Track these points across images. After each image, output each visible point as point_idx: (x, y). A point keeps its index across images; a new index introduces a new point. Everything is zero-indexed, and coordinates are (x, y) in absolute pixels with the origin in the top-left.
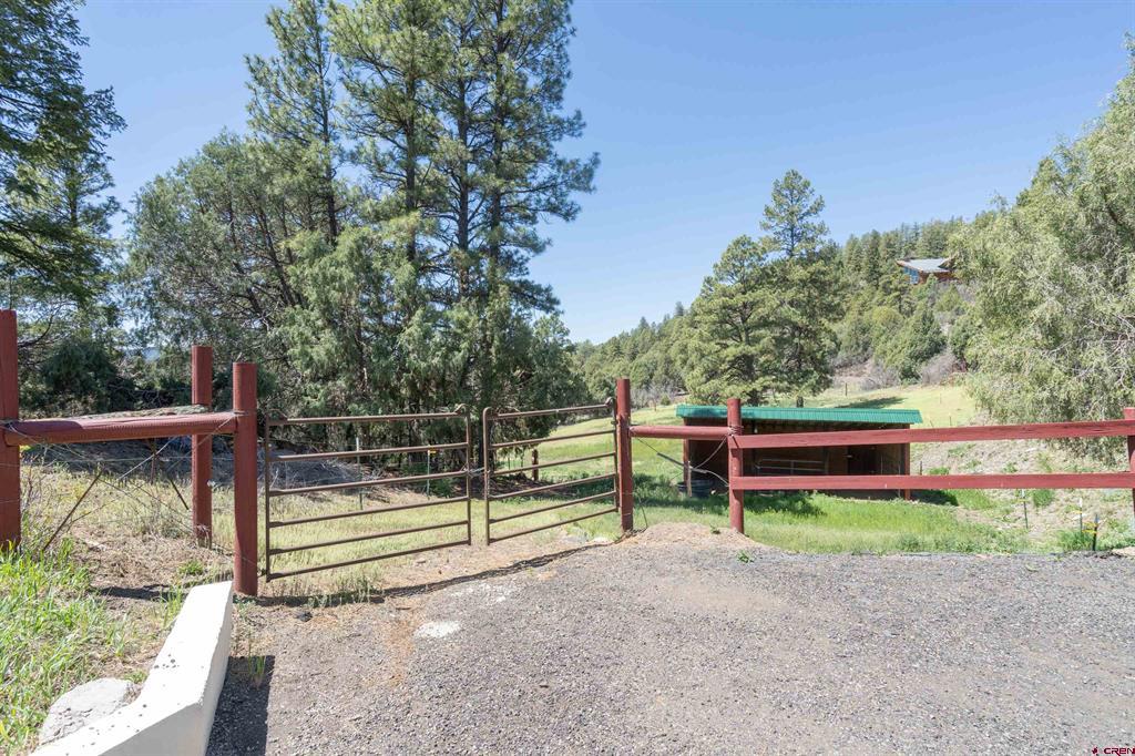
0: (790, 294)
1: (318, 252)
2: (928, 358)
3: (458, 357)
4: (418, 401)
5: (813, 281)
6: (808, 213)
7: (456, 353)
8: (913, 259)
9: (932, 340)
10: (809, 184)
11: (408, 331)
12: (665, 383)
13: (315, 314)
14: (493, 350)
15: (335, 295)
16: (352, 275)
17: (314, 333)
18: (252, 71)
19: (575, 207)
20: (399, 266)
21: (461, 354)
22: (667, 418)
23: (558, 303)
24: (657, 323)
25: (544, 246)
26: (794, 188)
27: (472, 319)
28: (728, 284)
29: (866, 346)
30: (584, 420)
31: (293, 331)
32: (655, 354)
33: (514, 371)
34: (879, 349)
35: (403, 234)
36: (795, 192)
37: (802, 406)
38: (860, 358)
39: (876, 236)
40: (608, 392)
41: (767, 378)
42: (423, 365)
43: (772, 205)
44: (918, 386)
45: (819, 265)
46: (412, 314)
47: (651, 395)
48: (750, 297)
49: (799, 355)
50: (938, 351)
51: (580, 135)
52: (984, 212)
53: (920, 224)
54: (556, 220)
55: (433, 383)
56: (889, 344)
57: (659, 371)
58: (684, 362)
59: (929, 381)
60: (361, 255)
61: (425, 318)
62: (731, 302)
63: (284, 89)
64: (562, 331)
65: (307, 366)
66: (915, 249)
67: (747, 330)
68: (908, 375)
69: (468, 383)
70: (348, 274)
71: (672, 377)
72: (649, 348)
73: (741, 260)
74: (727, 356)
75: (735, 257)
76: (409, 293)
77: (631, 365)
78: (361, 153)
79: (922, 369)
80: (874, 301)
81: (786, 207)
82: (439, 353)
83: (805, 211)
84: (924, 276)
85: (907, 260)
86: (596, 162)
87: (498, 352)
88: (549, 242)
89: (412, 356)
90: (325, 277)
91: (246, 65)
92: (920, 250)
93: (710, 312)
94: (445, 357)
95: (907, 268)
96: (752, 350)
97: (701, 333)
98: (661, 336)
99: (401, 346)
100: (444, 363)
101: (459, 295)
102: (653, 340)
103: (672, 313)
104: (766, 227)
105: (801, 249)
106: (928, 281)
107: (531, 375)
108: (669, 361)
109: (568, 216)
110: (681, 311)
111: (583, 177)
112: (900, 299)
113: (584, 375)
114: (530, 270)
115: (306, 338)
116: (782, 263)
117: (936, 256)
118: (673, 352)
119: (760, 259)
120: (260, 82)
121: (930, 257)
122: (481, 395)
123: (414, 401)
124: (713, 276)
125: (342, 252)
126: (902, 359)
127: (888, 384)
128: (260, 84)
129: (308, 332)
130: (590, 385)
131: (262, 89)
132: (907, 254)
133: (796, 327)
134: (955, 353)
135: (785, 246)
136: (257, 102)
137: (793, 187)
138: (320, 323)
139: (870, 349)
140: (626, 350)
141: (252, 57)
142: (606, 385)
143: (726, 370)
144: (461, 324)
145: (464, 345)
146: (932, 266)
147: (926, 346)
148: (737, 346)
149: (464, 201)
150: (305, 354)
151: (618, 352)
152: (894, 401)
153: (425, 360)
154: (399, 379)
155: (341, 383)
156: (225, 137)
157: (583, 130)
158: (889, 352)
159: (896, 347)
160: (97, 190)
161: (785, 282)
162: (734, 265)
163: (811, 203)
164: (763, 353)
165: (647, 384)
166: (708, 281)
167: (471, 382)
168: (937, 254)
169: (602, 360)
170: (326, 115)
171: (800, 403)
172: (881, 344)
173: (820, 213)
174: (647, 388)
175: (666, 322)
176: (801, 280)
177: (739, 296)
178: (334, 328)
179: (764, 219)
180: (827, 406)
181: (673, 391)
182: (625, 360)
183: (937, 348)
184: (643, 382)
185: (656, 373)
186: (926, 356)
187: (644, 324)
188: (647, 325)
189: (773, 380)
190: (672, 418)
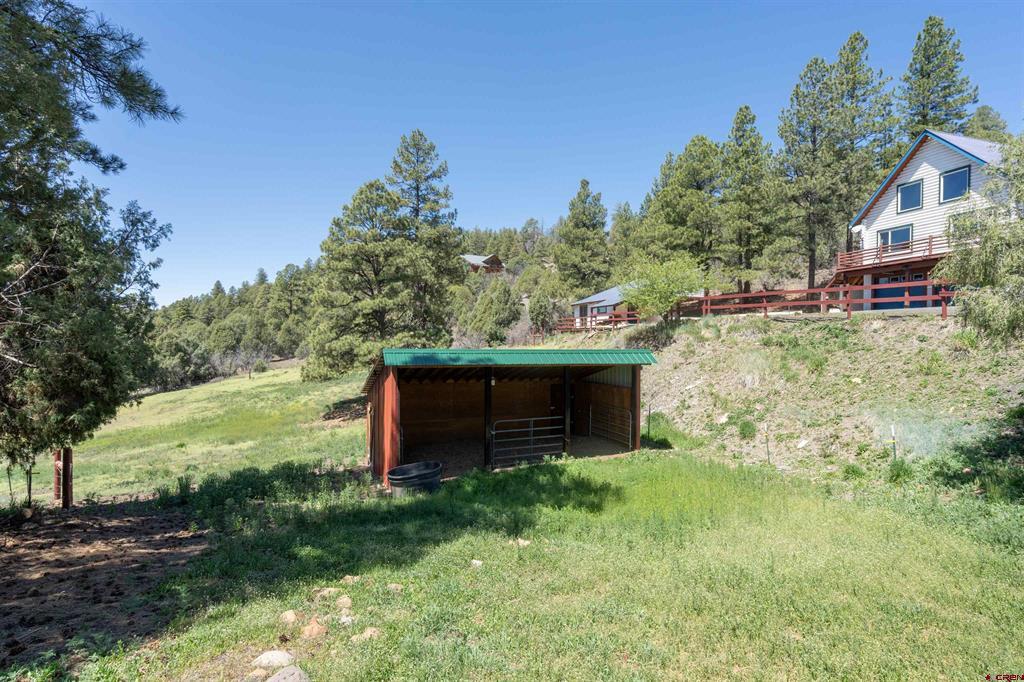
2: (509, 324)
6: (433, 176)
8: (467, 254)
9: (510, 310)
10: (434, 147)
12: (257, 349)
22: (267, 386)
24: (235, 289)
26: (420, 148)
32: (238, 318)
36: (421, 152)
40: (182, 359)
41: (406, 334)
43: (400, 160)
47: (240, 362)
49: (424, 315)
50: (516, 319)
56: (468, 314)
57: (249, 334)
59: (514, 342)
67: (380, 283)
68: (495, 338)
71: (265, 342)
72: (227, 313)
73: (375, 207)
74: (362, 309)
75: (368, 201)
77: (209, 328)
79: (507, 333)
81: (412, 166)
83: (430, 173)
84: (476, 267)
93: (342, 258)
96: (390, 303)
98: (242, 302)
102: (232, 306)
103: (252, 281)
105: (426, 211)
106: (480, 271)
108: (261, 325)
110: (263, 278)
117: (479, 254)
121: (476, 254)
124: (343, 218)
126: (489, 325)
134: (532, 319)
137: (417, 149)
140: (200, 314)
142: (179, 349)
143: (359, 325)
146: (479, 260)
147: (506, 314)
148: (371, 299)
151: (188, 315)
159: (476, 317)
162: (367, 210)
163: (435, 168)
164: (400, 307)
165: (233, 349)
166: (337, 223)
172: (462, 314)
173: (444, 177)
174: (234, 354)
175: (246, 286)
177: (374, 244)
179: (392, 172)
181: (267, 357)
182: (198, 325)
183: (515, 316)
184: (227, 348)
185: (244, 337)
186: (506, 323)
187: (218, 288)
188: (223, 291)
189: (411, 336)
190: (274, 385)
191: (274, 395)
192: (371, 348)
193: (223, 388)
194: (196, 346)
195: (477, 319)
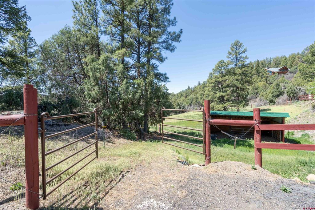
0: (236, 77)
1: (93, 61)
2: (278, 97)
3: (137, 95)
4: (125, 109)
5: (243, 73)
6: (242, 53)
7: (137, 94)
8: (270, 68)
9: (279, 91)
10: (242, 44)
11: (121, 86)
12: (196, 104)
13: (92, 81)
14: (148, 93)
15: (98, 75)
16: (103, 68)
17: (92, 87)
18: (74, 6)
19: (174, 47)
20: (119, 66)
21: (138, 94)
23: (168, 78)
24: (193, 87)
25: (165, 60)
26: (237, 45)
27: (142, 83)
28: (217, 74)
29: (257, 93)
30: (173, 115)
31: (86, 86)
32: (192, 96)
33: (154, 100)
34: (261, 94)
35: (120, 56)
36: (238, 46)
37: (239, 111)
38: (255, 97)
39: (258, 61)
40: (179, 107)
41: (229, 103)
42: (126, 97)
43: (230, 51)
44: (275, 105)
45: (246, 69)
46: (123, 81)
47: (192, 108)
48: (224, 78)
49: (238, 96)
50: (281, 95)
51: (175, 25)
52: (292, 53)
53: (272, 57)
54: (168, 52)
55: (130, 103)
56: (264, 93)
58: (201, 98)
59: (279, 104)
60: (106, 62)
61: (127, 82)
62: (218, 80)
63: (84, 11)
64: (166, 89)
65: (90, 98)
66: (270, 65)
67: (222, 88)
68: (272, 102)
69: (140, 104)
70: (102, 68)
71: (198, 103)
72: (190, 95)
73: (221, 68)
74: (217, 96)
75: (219, 66)
76: (122, 74)
77: (186, 99)
78: (107, 31)
79: (277, 100)
80: (258, 80)
81: (235, 51)
82: (132, 94)
83: (241, 52)
84: (274, 73)
85: (268, 68)
86: (181, 32)
87: (150, 93)
88: (166, 58)
89: (123, 95)
90: (94, 68)
91: (73, 4)
92: (272, 65)
93: (211, 83)
94: (133, 95)
95: (268, 70)
96: (224, 94)
97: (208, 90)
98: (194, 91)
99: (119, 91)
100: (133, 97)
101: (138, 77)
102: (191, 92)
103: (197, 85)
104: (228, 57)
105: (239, 64)
106: (275, 74)
107: (160, 101)
108: (197, 98)
109: (172, 50)
110: (199, 84)
111: (177, 37)
112: (266, 80)
113: (172, 102)
114: (159, 69)
115: (90, 89)
116: (234, 68)
118: (198, 95)
119: (227, 67)
120: (77, 9)
121: (275, 67)
122: (145, 107)
123: (124, 109)
124: (212, 72)
125: (100, 61)
126: (270, 97)
127: (265, 105)
128: (77, 10)
129: (90, 87)
130: (174, 105)
131: (77, 12)
132: (268, 66)
133: (238, 88)
134: (288, 95)
135: (234, 63)
136: (75, 15)
138: (93, 84)
139: (258, 94)
140: (184, 95)
141: (74, 2)
142: (179, 105)
143: (216, 100)
144: (139, 85)
145: (139, 91)
146: (276, 70)
147: (277, 93)
148: (220, 93)
149: (139, 49)
150: (89, 94)
151: (182, 95)
152: (268, 110)
153: (127, 96)
154: (119, 102)
155: (101, 103)
156: (66, 28)
157: (176, 24)
158: (264, 95)
159: (267, 94)
160: (33, 47)
161: (234, 74)
162: (219, 69)
164: (227, 95)
165: (190, 104)
166: (211, 74)
167: (141, 103)
168: (277, 66)
169: (177, 98)
170: (97, 20)
171: (238, 110)
172: (262, 93)
173: (245, 52)
174: (191, 106)
175: (195, 87)
176: (239, 73)
177: (220, 78)
178: (98, 86)
179: (228, 55)
180: (246, 111)
181: (198, 106)
182: (184, 98)
183: (281, 94)
184: (189, 104)
185: (193, 101)
186: (277, 96)
187: (189, 87)
188: (190, 88)
189: (231, 103)
190: (198, 114)
191: (198, 117)
192: (219, 107)
193: (187, 115)
194: (182, 104)
195: (267, 95)
